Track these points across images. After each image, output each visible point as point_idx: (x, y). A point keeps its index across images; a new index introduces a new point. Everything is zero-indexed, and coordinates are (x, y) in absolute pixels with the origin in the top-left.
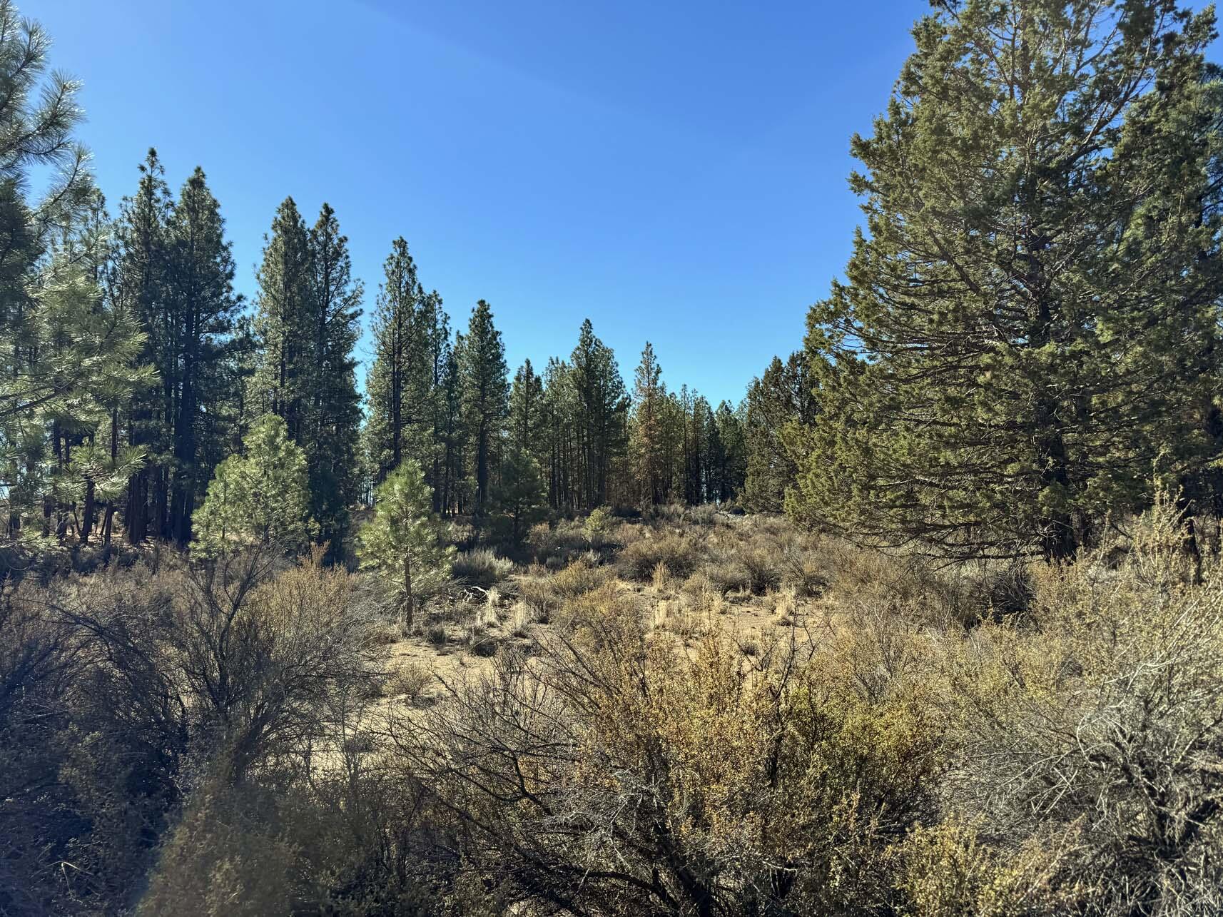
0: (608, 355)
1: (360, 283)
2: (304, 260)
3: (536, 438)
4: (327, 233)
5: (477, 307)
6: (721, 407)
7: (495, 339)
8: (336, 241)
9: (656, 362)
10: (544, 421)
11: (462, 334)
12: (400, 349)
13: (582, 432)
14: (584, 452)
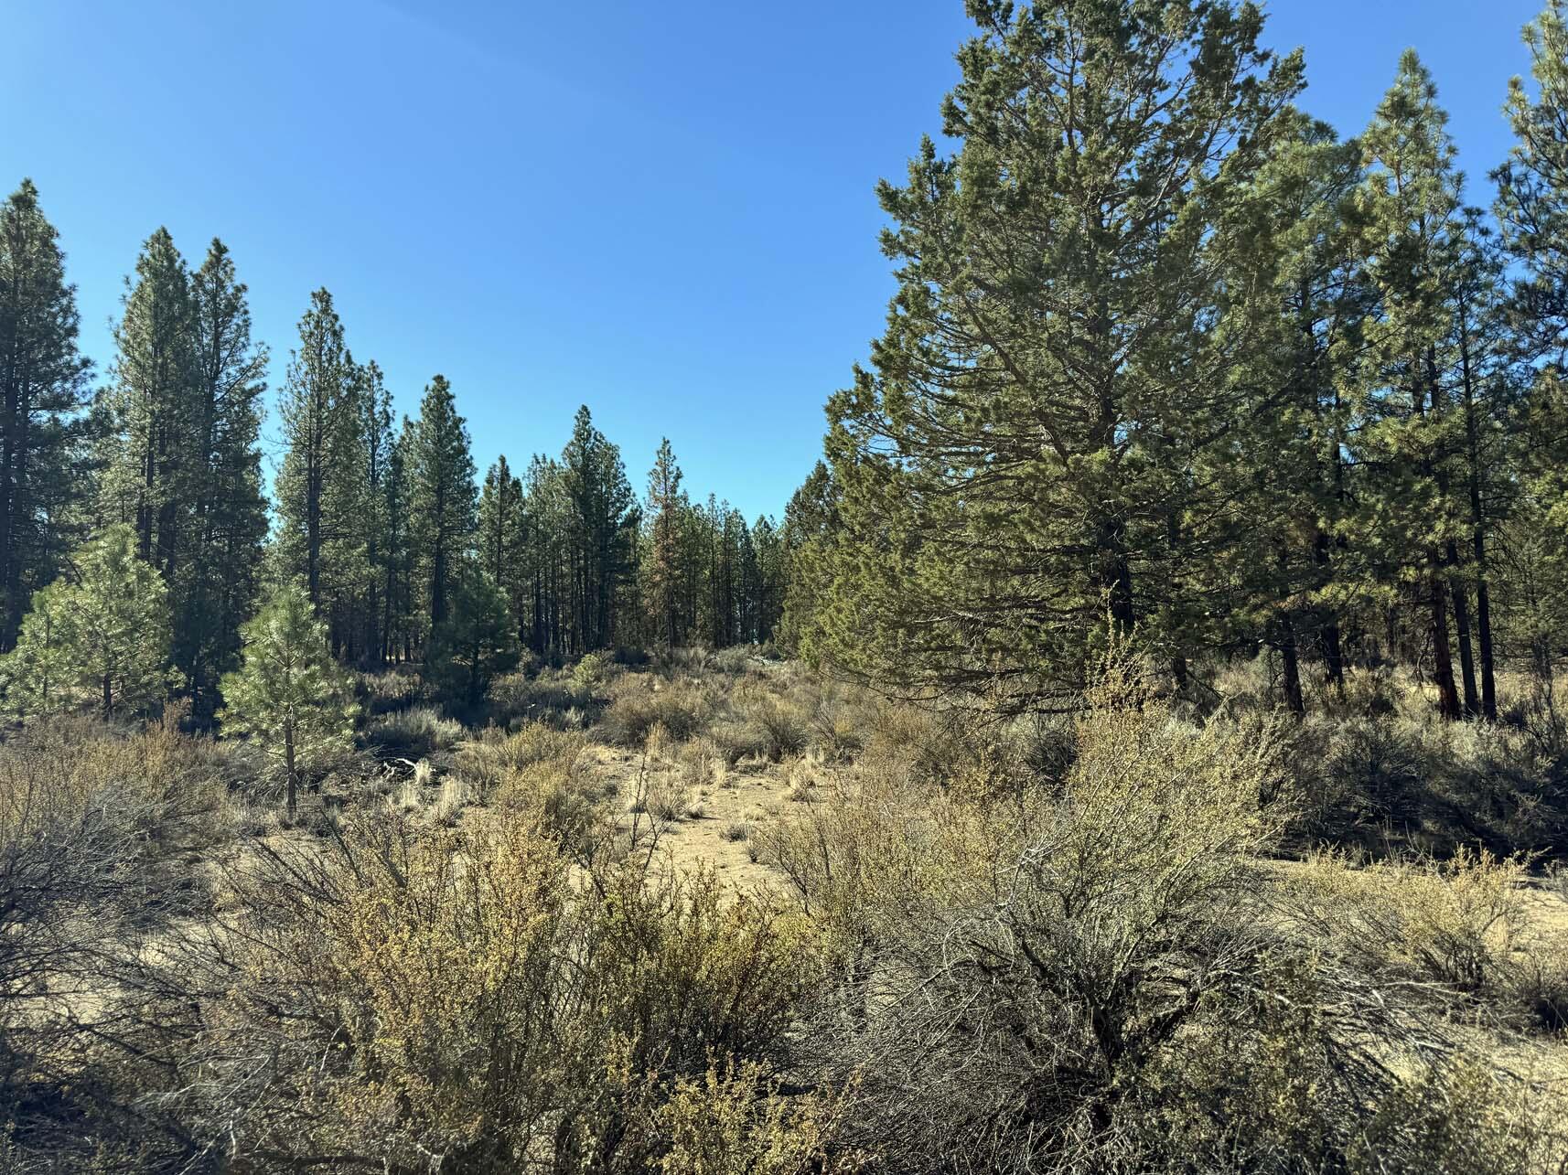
0: (611, 453)
1: (264, 348)
2: (184, 313)
3: (513, 559)
4: (218, 278)
5: (432, 384)
6: (759, 523)
7: (458, 428)
8: (230, 291)
9: (676, 463)
10: (524, 538)
11: (412, 419)
12: (319, 437)
13: (578, 553)
14: (579, 580)
